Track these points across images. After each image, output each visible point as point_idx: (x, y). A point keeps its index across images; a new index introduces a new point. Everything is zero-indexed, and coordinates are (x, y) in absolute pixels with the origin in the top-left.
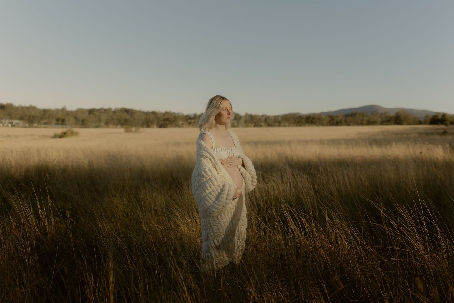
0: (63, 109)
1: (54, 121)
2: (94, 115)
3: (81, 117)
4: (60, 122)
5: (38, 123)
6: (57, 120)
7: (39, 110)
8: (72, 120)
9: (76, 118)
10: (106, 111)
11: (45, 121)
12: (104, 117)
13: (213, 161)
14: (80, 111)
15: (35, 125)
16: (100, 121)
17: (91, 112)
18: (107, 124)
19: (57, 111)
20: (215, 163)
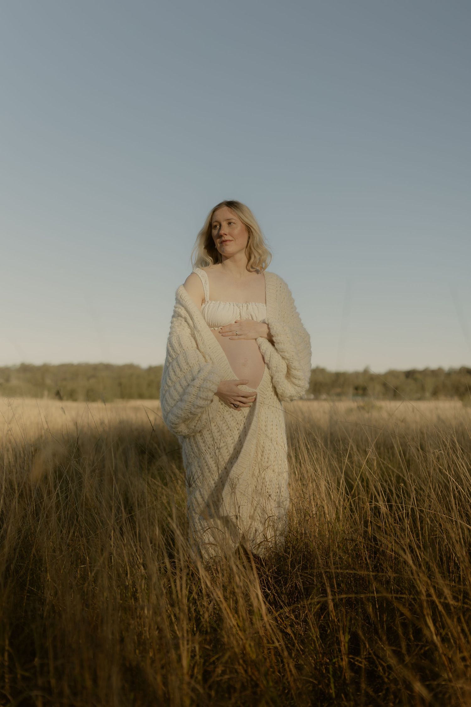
0: (366, 372)
1: (351, 391)
2: (415, 380)
3: (392, 383)
4: (360, 392)
5: (328, 394)
6: (356, 388)
7: (330, 374)
8: (379, 388)
9: (385, 385)
10: (435, 373)
11: (338, 390)
12: (430, 384)
13: (190, 322)
14: (392, 374)
15: (324, 396)
16: (423, 388)
17: (410, 374)
18: (435, 394)
19: (356, 375)
20: (194, 326)
